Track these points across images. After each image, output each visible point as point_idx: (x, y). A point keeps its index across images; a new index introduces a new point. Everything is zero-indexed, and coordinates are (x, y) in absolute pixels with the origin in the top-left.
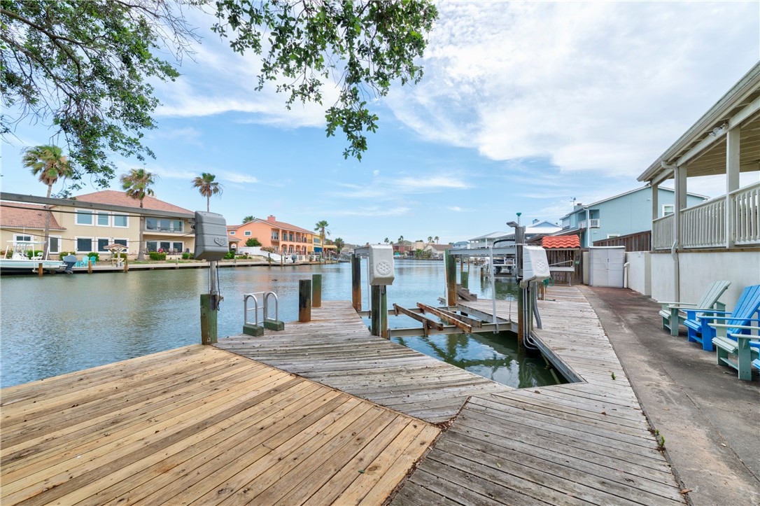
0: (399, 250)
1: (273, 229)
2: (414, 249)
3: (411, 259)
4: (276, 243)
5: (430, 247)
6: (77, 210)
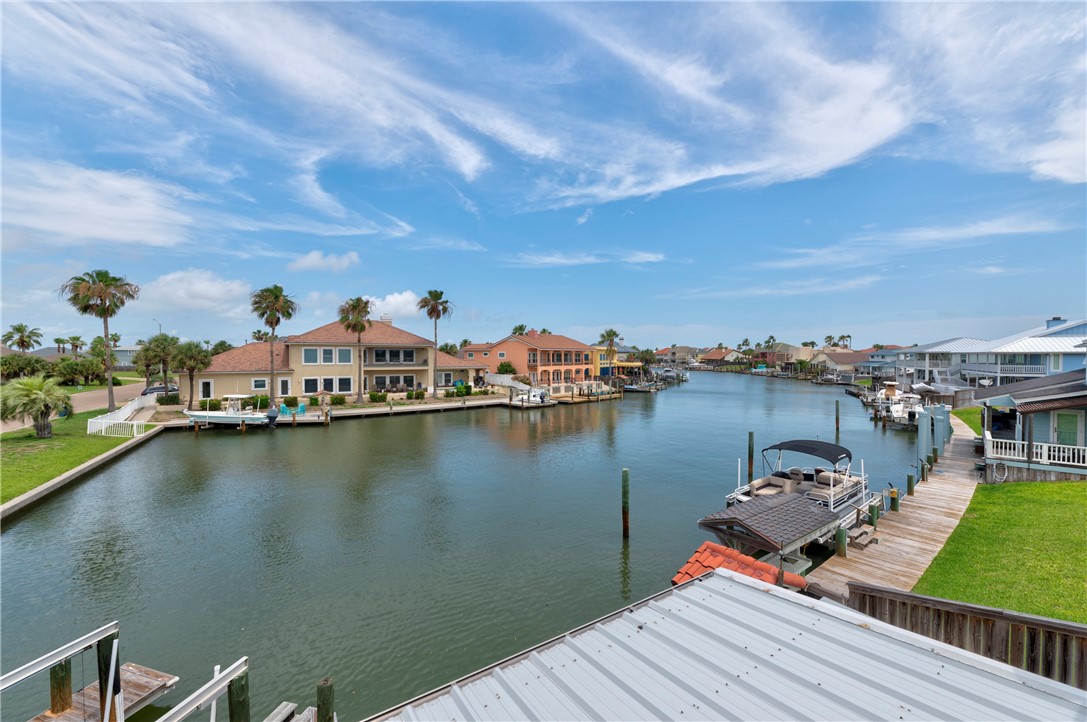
0: (767, 359)
1: (530, 350)
3: (785, 377)
4: (532, 368)
5: (822, 358)
6: (303, 348)
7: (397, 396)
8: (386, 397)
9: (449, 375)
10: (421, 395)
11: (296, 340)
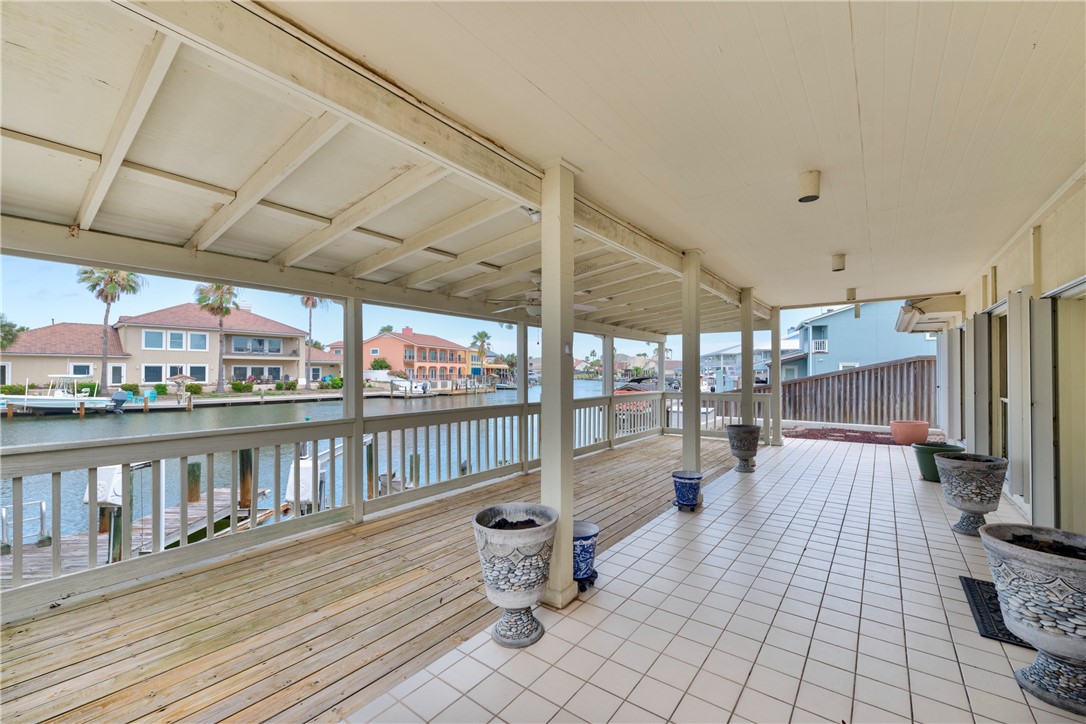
1: (406, 346)
4: (409, 365)
6: (144, 331)
7: (264, 387)
8: (251, 388)
9: (318, 370)
10: (292, 387)
11: (134, 320)
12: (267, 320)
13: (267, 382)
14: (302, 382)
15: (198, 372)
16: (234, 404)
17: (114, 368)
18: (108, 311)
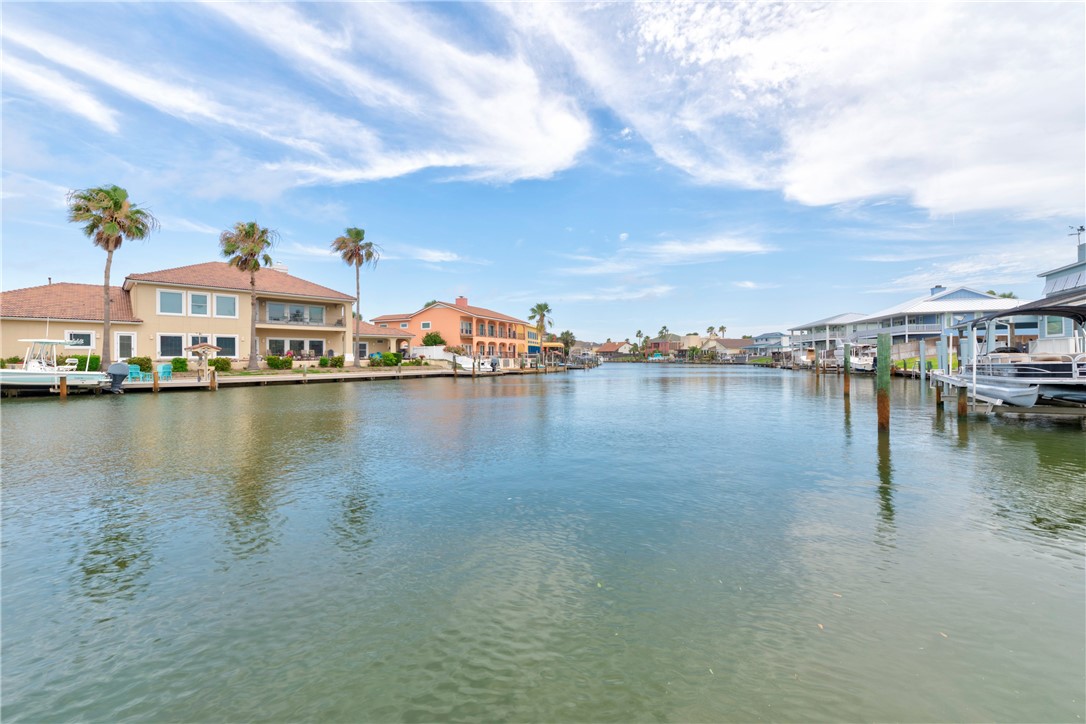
0: (660, 349)
1: (462, 318)
2: (685, 348)
3: (681, 362)
4: (468, 340)
5: (712, 344)
6: (158, 291)
7: (306, 364)
8: (291, 364)
9: (364, 345)
10: (338, 363)
11: (146, 278)
12: (306, 283)
13: (309, 358)
14: (350, 358)
15: (227, 345)
16: (270, 383)
17: (122, 338)
18: (109, 261)
